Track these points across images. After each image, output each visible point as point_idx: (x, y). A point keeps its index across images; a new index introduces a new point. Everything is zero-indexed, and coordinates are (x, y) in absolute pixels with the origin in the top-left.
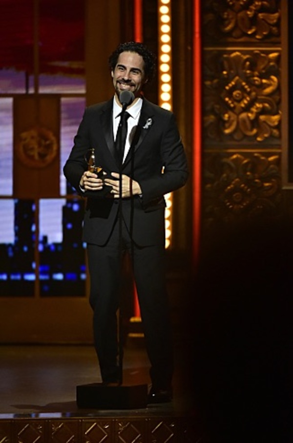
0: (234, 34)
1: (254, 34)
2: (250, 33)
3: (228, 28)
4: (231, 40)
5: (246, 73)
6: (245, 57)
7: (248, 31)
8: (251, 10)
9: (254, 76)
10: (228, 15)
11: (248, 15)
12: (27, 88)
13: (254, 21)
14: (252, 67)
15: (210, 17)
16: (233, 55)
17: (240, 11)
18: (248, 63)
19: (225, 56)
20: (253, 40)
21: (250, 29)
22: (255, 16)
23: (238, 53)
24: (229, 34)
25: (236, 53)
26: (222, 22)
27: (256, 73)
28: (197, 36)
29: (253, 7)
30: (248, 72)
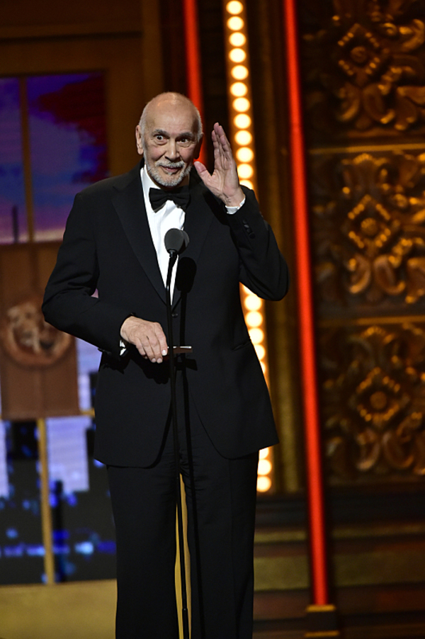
0: (359, 124)
1: (392, 124)
2: (385, 120)
3: (349, 114)
4: (353, 134)
5: (381, 190)
6: (379, 162)
7: (381, 118)
8: (384, 83)
9: (394, 193)
10: (346, 93)
11: (379, 91)
12: (16, 234)
13: (390, 101)
14: (393, 178)
15: (316, 98)
16: (359, 160)
17: (366, 85)
18: (384, 173)
19: (346, 162)
20: (391, 133)
21: (385, 113)
22: (393, 92)
23: (366, 157)
24: (351, 124)
25: (363, 156)
26: (336, 104)
27: (399, 188)
28: (296, 131)
29: (387, 78)
30: (386, 187)
